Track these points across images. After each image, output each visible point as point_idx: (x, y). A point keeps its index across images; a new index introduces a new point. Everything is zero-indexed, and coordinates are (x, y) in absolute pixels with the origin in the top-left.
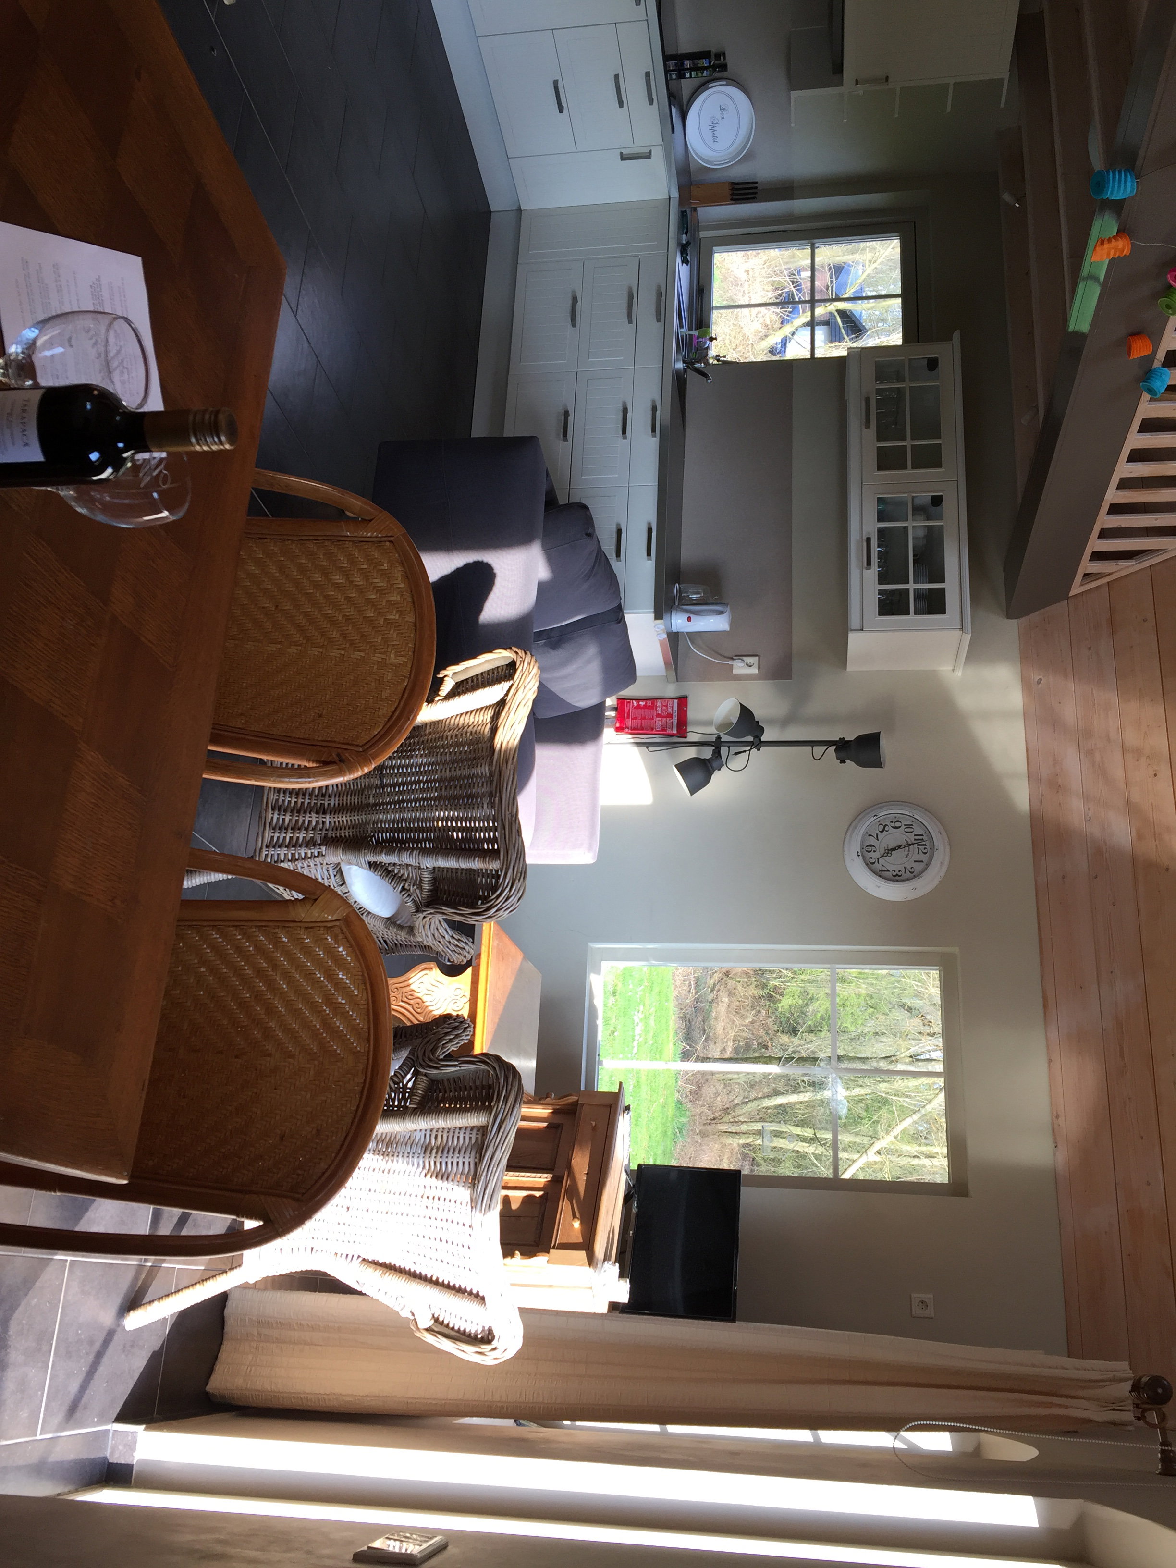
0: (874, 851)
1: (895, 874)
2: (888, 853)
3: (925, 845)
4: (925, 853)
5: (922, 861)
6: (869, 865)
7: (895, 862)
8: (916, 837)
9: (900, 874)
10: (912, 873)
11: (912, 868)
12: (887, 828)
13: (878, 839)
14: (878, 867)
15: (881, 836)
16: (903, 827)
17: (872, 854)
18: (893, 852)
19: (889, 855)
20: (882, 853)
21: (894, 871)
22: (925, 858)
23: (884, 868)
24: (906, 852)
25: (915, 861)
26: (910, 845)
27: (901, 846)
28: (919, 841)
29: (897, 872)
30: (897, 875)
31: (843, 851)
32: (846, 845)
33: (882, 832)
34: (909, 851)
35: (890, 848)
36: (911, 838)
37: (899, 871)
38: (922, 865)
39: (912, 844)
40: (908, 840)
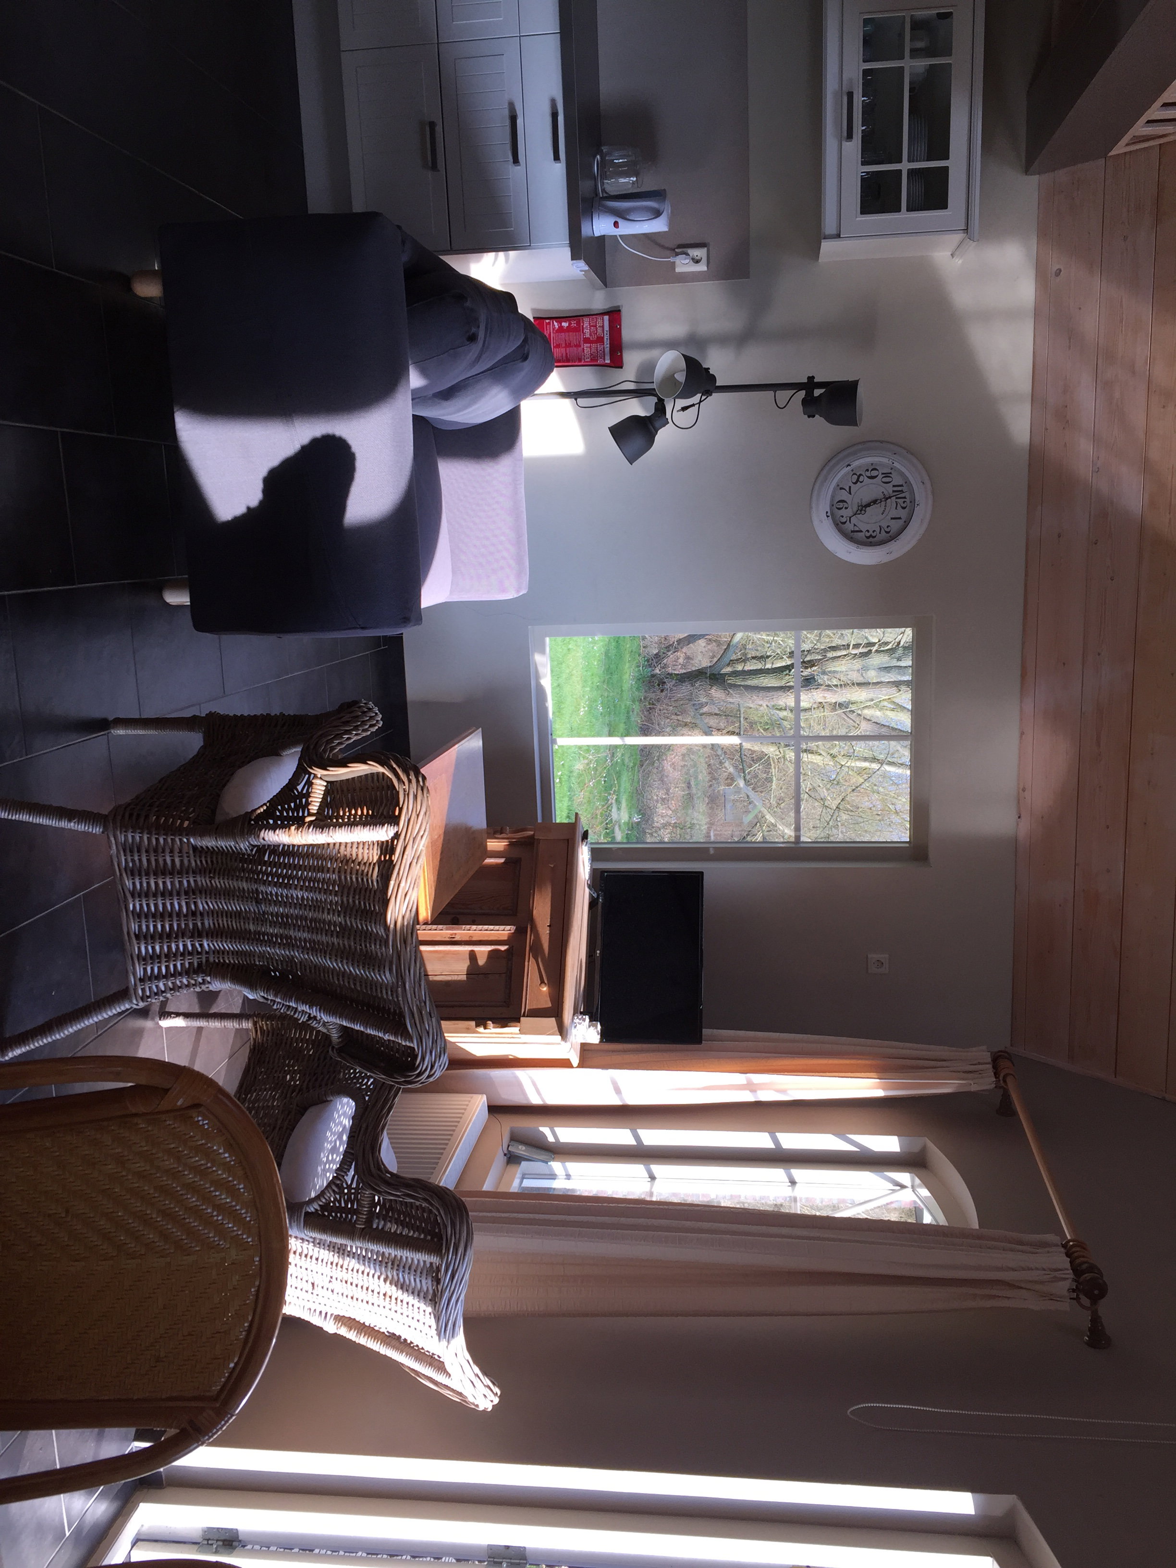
0: (846, 508)
1: (868, 534)
2: (861, 511)
3: (905, 498)
4: (904, 508)
5: (900, 518)
6: (839, 526)
7: (869, 522)
8: (896, 489)
9: (874, 535)
10: (887, 532)
11: (888, 527)
12: (861, 479)
13: (850, 493)
14: (849, 527)
15: (854, 488)
16: (880, 476)
17: (843, 512)
18: (868, 508)
19: (863, 512)
20: (855, 509)
21: (868, 531)
22: (903, 514)
23: (857, 529)
24: (883, 508)
25: (892, 519)
26: (887, 499)
27: (876, 500)
28: (898, 492)
29: (871, 532)
30: (871, 536)
31: (811, 508)
32: (814, 498)
33: (855, 483)
34: (885, 506)
35: (864, 504)
36: (889, 489)
37: (874, 531)
38: (900, 523)
39: (890, 497)
40: (886, 493)
